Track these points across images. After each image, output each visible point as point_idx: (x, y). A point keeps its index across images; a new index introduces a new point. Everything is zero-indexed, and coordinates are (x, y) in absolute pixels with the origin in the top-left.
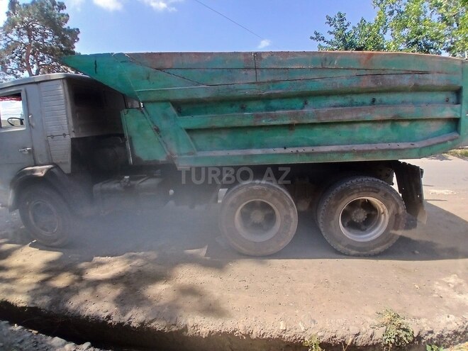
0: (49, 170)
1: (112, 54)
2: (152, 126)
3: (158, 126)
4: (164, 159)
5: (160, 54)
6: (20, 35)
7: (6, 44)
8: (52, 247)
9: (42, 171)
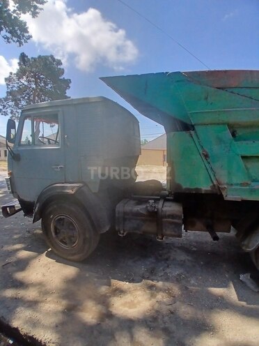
0: (80, 188)
1: (167, 73)
2: (201, 151)
3: (207, 150)
4: (209, 188)
5: (226, 71)
6: (29, 81)
7: (19, 87)
8: (70, 260)
9: (72, 188)
